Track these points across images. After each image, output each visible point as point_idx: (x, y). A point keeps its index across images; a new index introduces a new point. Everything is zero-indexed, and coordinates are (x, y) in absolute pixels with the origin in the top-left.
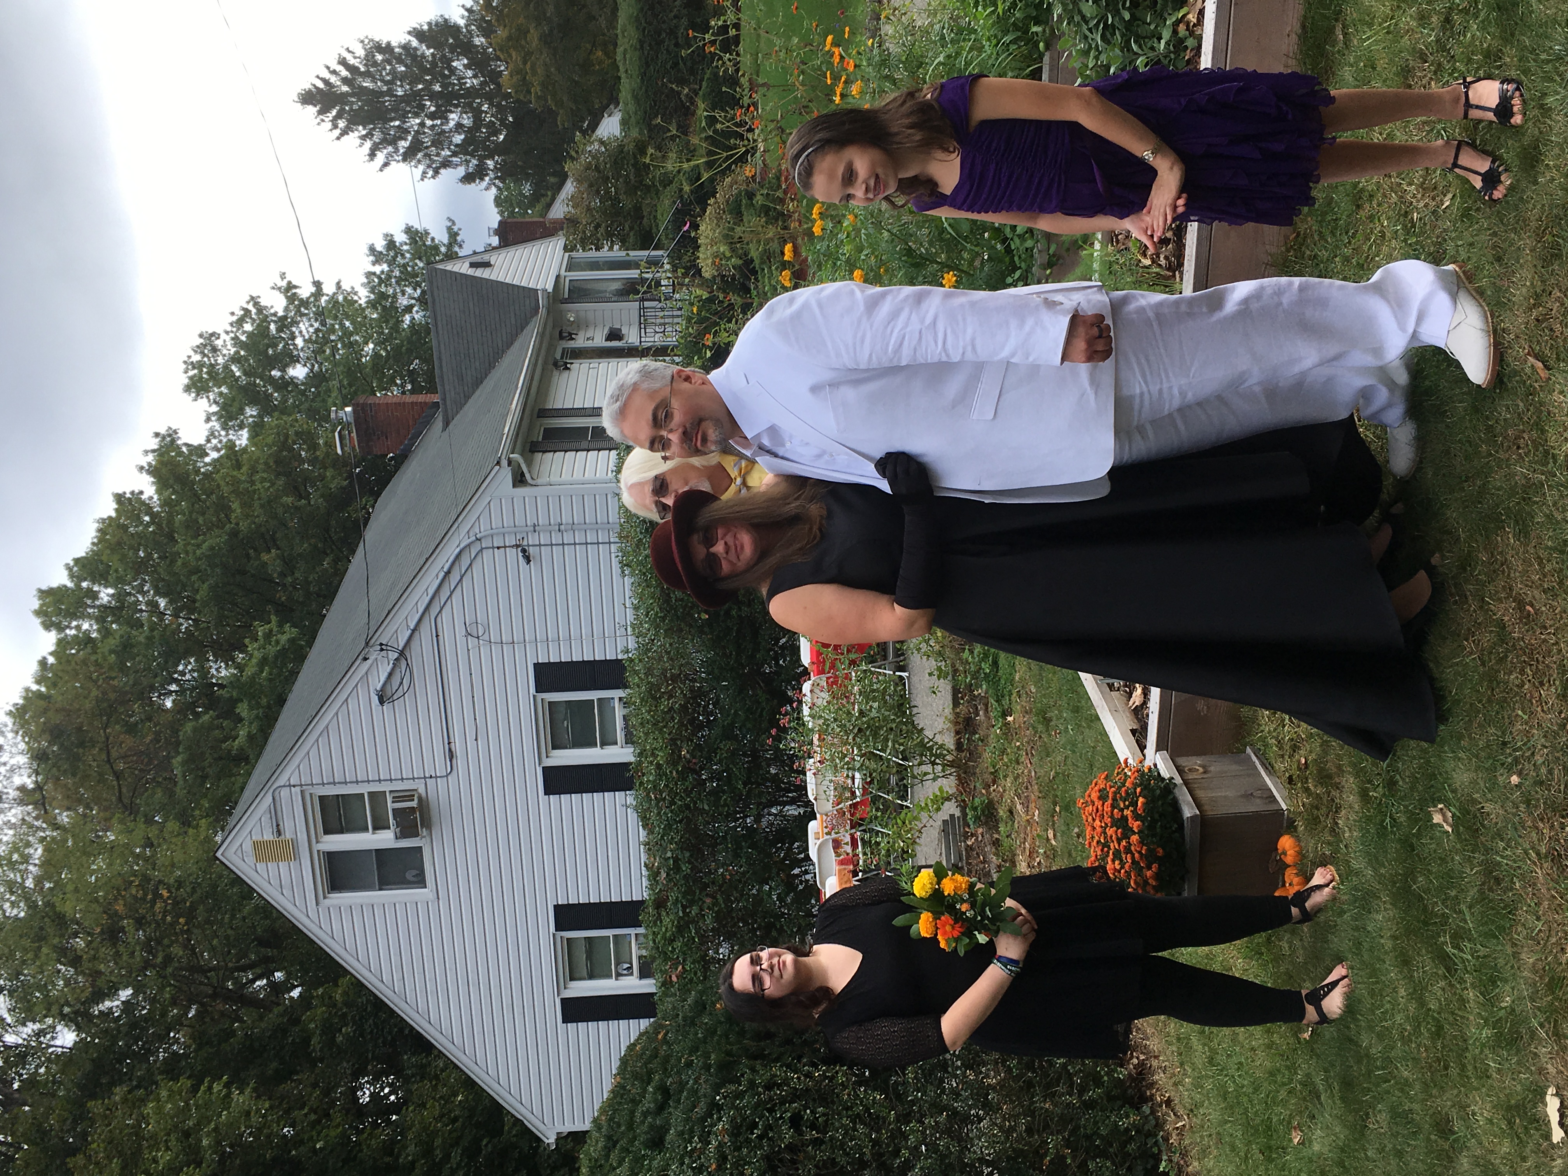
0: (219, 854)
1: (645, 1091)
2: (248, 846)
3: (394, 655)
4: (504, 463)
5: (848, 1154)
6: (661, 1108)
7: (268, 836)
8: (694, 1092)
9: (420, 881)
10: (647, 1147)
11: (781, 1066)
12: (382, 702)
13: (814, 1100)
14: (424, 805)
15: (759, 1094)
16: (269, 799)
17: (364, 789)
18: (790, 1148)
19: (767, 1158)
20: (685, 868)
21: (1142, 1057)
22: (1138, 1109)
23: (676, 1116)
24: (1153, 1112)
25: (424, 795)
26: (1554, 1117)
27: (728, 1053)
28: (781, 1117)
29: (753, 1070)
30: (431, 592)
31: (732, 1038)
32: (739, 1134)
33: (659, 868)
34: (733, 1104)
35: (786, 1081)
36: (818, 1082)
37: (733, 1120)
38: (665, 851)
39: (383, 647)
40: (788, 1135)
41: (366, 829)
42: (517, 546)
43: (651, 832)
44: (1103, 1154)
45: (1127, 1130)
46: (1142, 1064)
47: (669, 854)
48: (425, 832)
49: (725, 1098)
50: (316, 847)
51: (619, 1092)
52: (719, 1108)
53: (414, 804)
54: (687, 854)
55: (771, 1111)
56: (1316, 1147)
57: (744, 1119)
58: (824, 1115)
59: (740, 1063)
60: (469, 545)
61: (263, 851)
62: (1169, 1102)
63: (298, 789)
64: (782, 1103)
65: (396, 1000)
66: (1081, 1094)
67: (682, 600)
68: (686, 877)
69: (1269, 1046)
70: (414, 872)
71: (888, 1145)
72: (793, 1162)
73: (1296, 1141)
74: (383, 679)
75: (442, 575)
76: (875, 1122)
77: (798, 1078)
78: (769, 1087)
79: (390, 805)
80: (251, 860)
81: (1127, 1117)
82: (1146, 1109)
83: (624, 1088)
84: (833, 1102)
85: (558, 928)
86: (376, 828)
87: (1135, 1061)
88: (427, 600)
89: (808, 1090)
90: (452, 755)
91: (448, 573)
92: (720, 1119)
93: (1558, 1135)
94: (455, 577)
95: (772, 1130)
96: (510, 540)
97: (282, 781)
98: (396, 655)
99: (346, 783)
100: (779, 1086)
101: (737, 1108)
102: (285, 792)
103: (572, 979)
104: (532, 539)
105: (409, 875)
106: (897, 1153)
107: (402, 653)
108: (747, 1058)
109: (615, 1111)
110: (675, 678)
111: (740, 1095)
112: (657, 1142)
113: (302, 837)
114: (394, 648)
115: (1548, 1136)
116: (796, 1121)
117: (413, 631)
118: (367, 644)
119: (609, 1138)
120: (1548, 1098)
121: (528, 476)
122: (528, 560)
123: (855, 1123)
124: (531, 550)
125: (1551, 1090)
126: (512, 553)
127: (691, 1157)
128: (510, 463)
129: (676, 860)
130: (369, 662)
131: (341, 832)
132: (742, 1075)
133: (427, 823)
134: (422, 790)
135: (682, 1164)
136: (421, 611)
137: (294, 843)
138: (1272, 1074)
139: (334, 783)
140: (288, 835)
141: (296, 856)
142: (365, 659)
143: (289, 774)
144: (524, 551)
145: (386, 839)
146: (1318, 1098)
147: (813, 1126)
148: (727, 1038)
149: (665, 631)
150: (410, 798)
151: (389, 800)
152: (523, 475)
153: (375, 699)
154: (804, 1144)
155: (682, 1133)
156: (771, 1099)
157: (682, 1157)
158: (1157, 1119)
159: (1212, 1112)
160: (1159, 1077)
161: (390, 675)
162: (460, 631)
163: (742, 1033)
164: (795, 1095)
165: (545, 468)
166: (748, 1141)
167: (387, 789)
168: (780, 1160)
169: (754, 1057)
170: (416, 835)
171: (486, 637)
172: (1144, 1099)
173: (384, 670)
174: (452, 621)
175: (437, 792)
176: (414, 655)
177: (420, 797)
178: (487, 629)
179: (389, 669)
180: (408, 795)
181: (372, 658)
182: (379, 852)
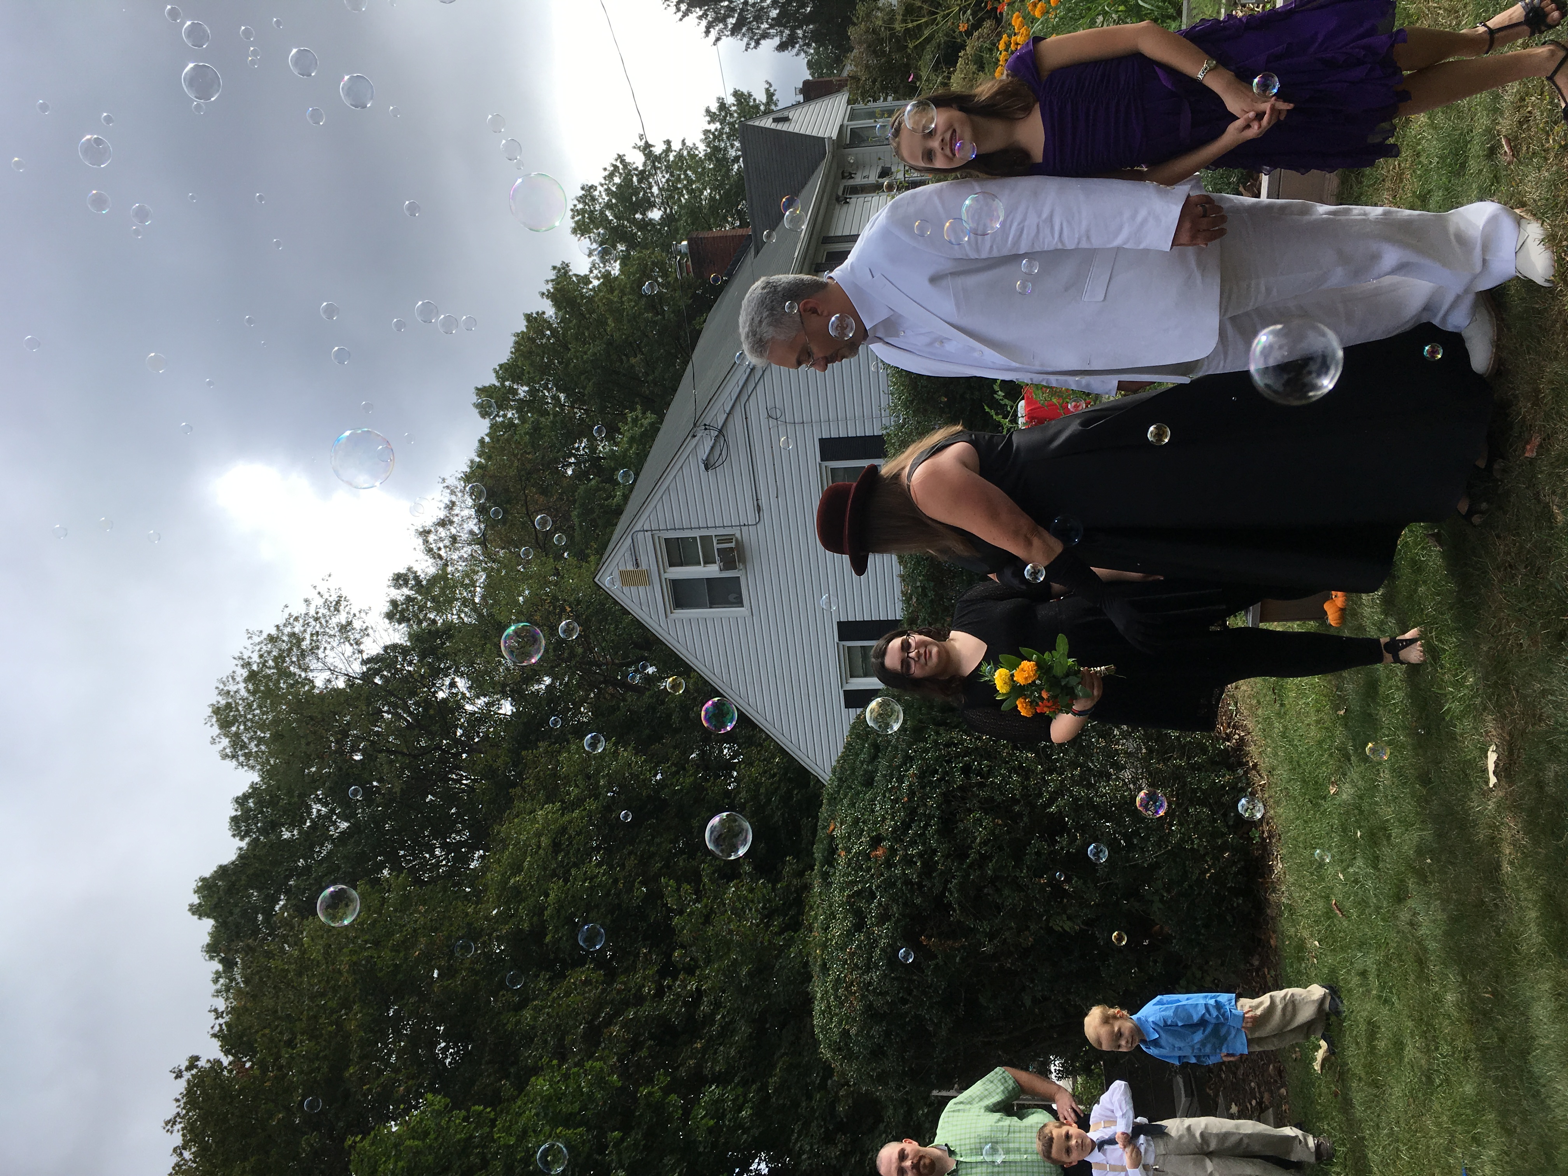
0: (596, 580)
1: (864, 747)
2: (616, 573)
3: (714, 434)
5: (1003, 794)
6: (874, 758)
7: (630, 567)
8: (896, 748)
9: (739, 603)
10: (863, 785)
11: (959, 731)
12: (707, 469)
13: (981, 756)
14: (740, 546)
15: (940, 750)
16: (629, 540)
17: (696, 534)
18: (960, 788)
19: (944, 794)
20: (931, 594)
21: (1242, 734)
22: (1233, 771)
23: (883, 763)
24: (1246, 773)
25: (739, 538)
26: (1491, 767)
27: (920, 721)
28: (955, 767)
29: (938, 733)
30: (741, 384)
31: (924, 710)
32: (924, 777)
33: (911, 595)
34: (921, 756)
35: (962, 742)
36: (987, 743)
37: (920, 768)
38: (915, 581)
39: (706, 427)
40: (959, 779)
41: (699, 564)
43: (905, 567)
44: (1203, 803)
45: (1223, 786)
46: (1242, 739)
47: (918, 584)
48: (741, 566)
49: (915, 752)
50: (664, 576)
51: (848, 747)
52: (911, 759)
53: (733, 545)
54: (932, 584)
55: (949, 762)
56: (1345, 796)
57: (928, 767)
58: (988, 766)
59: (928, 728)
61: (627, 578)
62: (1255, 765)
63: (649, 533)
64: (957, 757)
65: (725, 688)
66: (1189, 759)
67: (926, 387)
68: (932, 601)
69: (1318, 722)
70: (735, 595)
71: (1034, 789)
72: (963, 799)
73: (1332, 792)
74: (707, 453)
75: (748, 370)
76: (1025, 773)
77: (971, 740)
78: (948, 745)
79: (716, 546)
80: (618, 584)
81: (1224, 776)
82: (1240, 772)
83: (851, 745)
84: (996, 758)
85: (841, 638)
86: (706, 563)
87: (1237, 737)
88: (738, 390)
89: (977, 748)
90: (759, 509)
92: (912, 766)
93: (1493, 780)
94: (758, 373)
95: (948, 776)
97: (638, 527)
98: (716, 433)
99: (683, 529)
100: (955, 745)
101: (924, 759)
102: (640, 535)
103: (852, 676)
105: (731, 597)
106: (1040, 795)
107: (720, 431)
108: (934, 724)
109: (845, 761)
111: (927, 751)
112: (869, 782)
113: (654, 568)
114: (715, 429)
115: (1487, 782)
116: (966, 770)
117: (728, 414)
118: (695, 425)
119: (840, 779)
120: (1489, 753)
123: (1010, 773)
125: (1493, 747)
127: (890, 792)
129: (924, 588)
130: (697, 438)
131: (681, 565)
132: (929, 737)
133: (743, 560)
134: (738, 535)
135: (885, 797)
136: (734, 398)
137: (648, 573)
138: (1320, 743)
139: (675, 529)
140: (644, 567)
141: (650, 583)
142: (694, 436)
143: (642, 522)
145: (713, 571)
146: (1349, 760)
147: (979, 773)
148: (920, 710)
149: (914, 412)
150: (730, 541)
151: (715, 542)
153: (702, 466)
154: (971, 786)
155: (885, 776)
156: (949, 753)
157: (885, 791)
158: (1248, 779)
159: (1282, 772)
160: (1252, 748)
161: (712, 448)
162: (763, 415)
163: (931, 707)
164: (967, 752)
166: (931, 782)
167: (713, 534)
168: (953, 797)
169: (938, 724)
170: (735, 568)
171: (782, 418)
172: (1241, 764)
173: (708, 444)
174: (757, 406)
175: (749, 537)
176: (730, 433)
177: (737, 540)
178: (783, 412)
179: (711, 444)
180: (728, 539)
181: (699, 435)
182: (708, 580)
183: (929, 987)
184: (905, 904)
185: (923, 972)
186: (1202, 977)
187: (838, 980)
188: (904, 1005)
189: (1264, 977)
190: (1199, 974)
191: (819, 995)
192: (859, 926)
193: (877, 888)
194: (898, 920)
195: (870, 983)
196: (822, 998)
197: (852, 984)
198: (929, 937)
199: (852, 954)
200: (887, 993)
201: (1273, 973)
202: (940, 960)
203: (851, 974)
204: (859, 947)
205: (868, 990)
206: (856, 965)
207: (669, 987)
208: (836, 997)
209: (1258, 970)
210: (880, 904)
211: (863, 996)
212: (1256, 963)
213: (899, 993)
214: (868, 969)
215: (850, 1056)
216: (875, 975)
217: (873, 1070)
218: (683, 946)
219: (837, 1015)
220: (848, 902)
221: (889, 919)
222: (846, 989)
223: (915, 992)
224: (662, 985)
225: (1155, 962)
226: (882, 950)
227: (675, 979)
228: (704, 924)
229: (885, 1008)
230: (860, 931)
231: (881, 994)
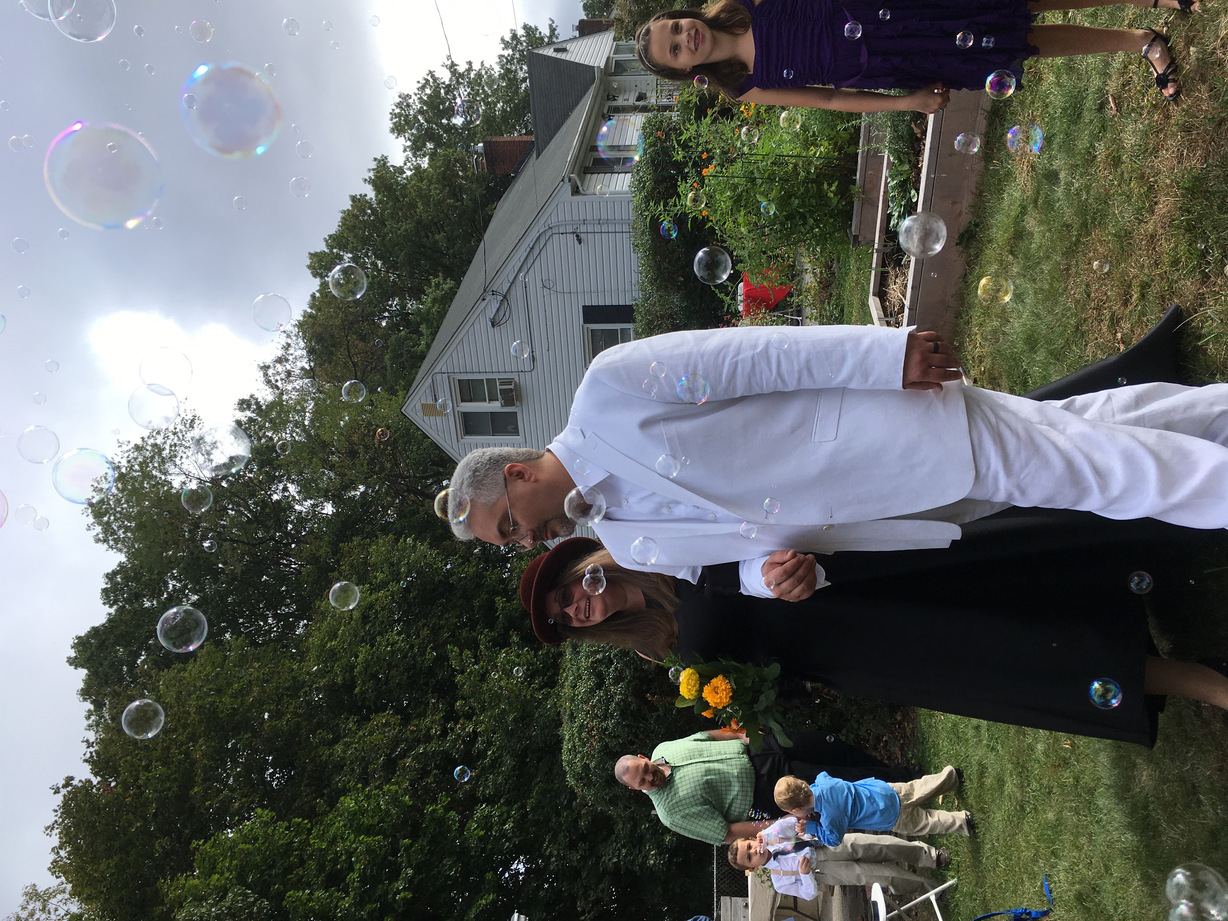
0: (403, 410)
2: (419, 406)
3: (500, 298)
4: (566, 180)
7: (430, 401)
9: (516, 432)
12: (493, 326)
14: (518, 387)
16: (430, 380)
17: (483, 377)
25: (518, 381)
30: (522, 260)
39: (494, 293)
41: (485, 400)
42: (574, 233)
48: (518, 403)
50: (457, 409)
53: (512, 387)
60: (545, 232)
61: (427, 410)
63: (446, 375)
70: (512, 427)
74: (494, 312)
75: (529, 249)
79: (499, 387)
80: (421, 414)
86: (490, 400)
88: (519, 264)
90: (534, 358)
91: (532, 248)
94: (536, 251)
96: (570, 229)
97: (437, 370)
98: (502, 298)
99: (473, 373)
102: (439, 377)
104: (583, 229)
105: (510, 428)
107: (505, 297)
110: (662, 317)
113: (449, 402)
114: (500, 294)
117: (512, 283)
118: (485, 290)
121: (580, 188)
122: (580, 241)
124: (582, 236)
126: (571, 237)
128: (570, 180)
130: (486, 301)
131: (471, 401)
133: (520, 398)
134: (517, 379)
136: (516, 271)
137: (444, 407)
139: (467, 373)
140: (441, 401)
141: (446, 414)
142: (484, 300)
143: (441, 366)
144: (578, 236)
145: (496, 406)
149: (657, 287)
150: (510, 383)
151: (498, 383)
152: (578, 187)
153: (489, 324)
161: (498, 309)
162: (539, 285)
165: (592, 184)
167: (497, 378)
170: (514, 405)
171: (554, 289)
173: (495, 306)
174: (534, 279)
175: (525, 381)
176: (512, 298)
177: (515, 383)
178: (555, 284)
179: (497, 306)
180: (509, 382)
181: (488, 299)
182: (492, 413)
183: (652, 732)
184: (636, 669)
185: (647, 721)
186: (859, 728)
187: (582, 726)
188: (632, 745)
189: (905, 729)
190: (856, 726)
191: (567, 737)
192: (599, 685)
193: (614, 657)
194: (630, 681)
195: (606, 729)
196: (569, 740)
197: (592, 729)
198: (653, 695)
199: (593, 707)
200: (619, 736)
201: (911, 726)
202: (661, 713)
203: (592, 721)
204: (599, 701)
205: (604, 734)
206: (596, 715)
207: (452, 729)
208: (580, 739)
209: (900, 723)
210: (616, 669)
211: (600, 738)
212: (899, 718)
213: (628, 736)
214: (605, 718)
215: (589, 784)
216: (611, 723)
217: (606, 794)
218: (463, 698)
219: (580, 752)
220: (592, 667)
221: (623, 681)
222: (588, 733)
223: (641, 736)
224: (446, 728)
225: (823, 716)
226: (617, 704)
227: (456, 723)
228: (480, 681)
229: (618, 748)
230: (600, 689)
231: (614, 737)
